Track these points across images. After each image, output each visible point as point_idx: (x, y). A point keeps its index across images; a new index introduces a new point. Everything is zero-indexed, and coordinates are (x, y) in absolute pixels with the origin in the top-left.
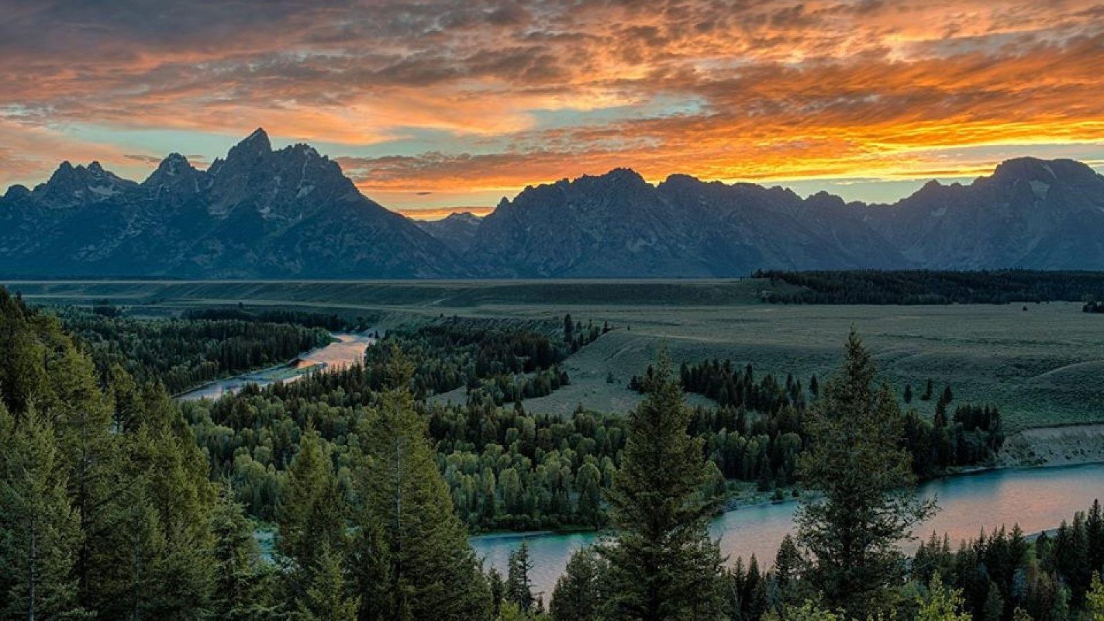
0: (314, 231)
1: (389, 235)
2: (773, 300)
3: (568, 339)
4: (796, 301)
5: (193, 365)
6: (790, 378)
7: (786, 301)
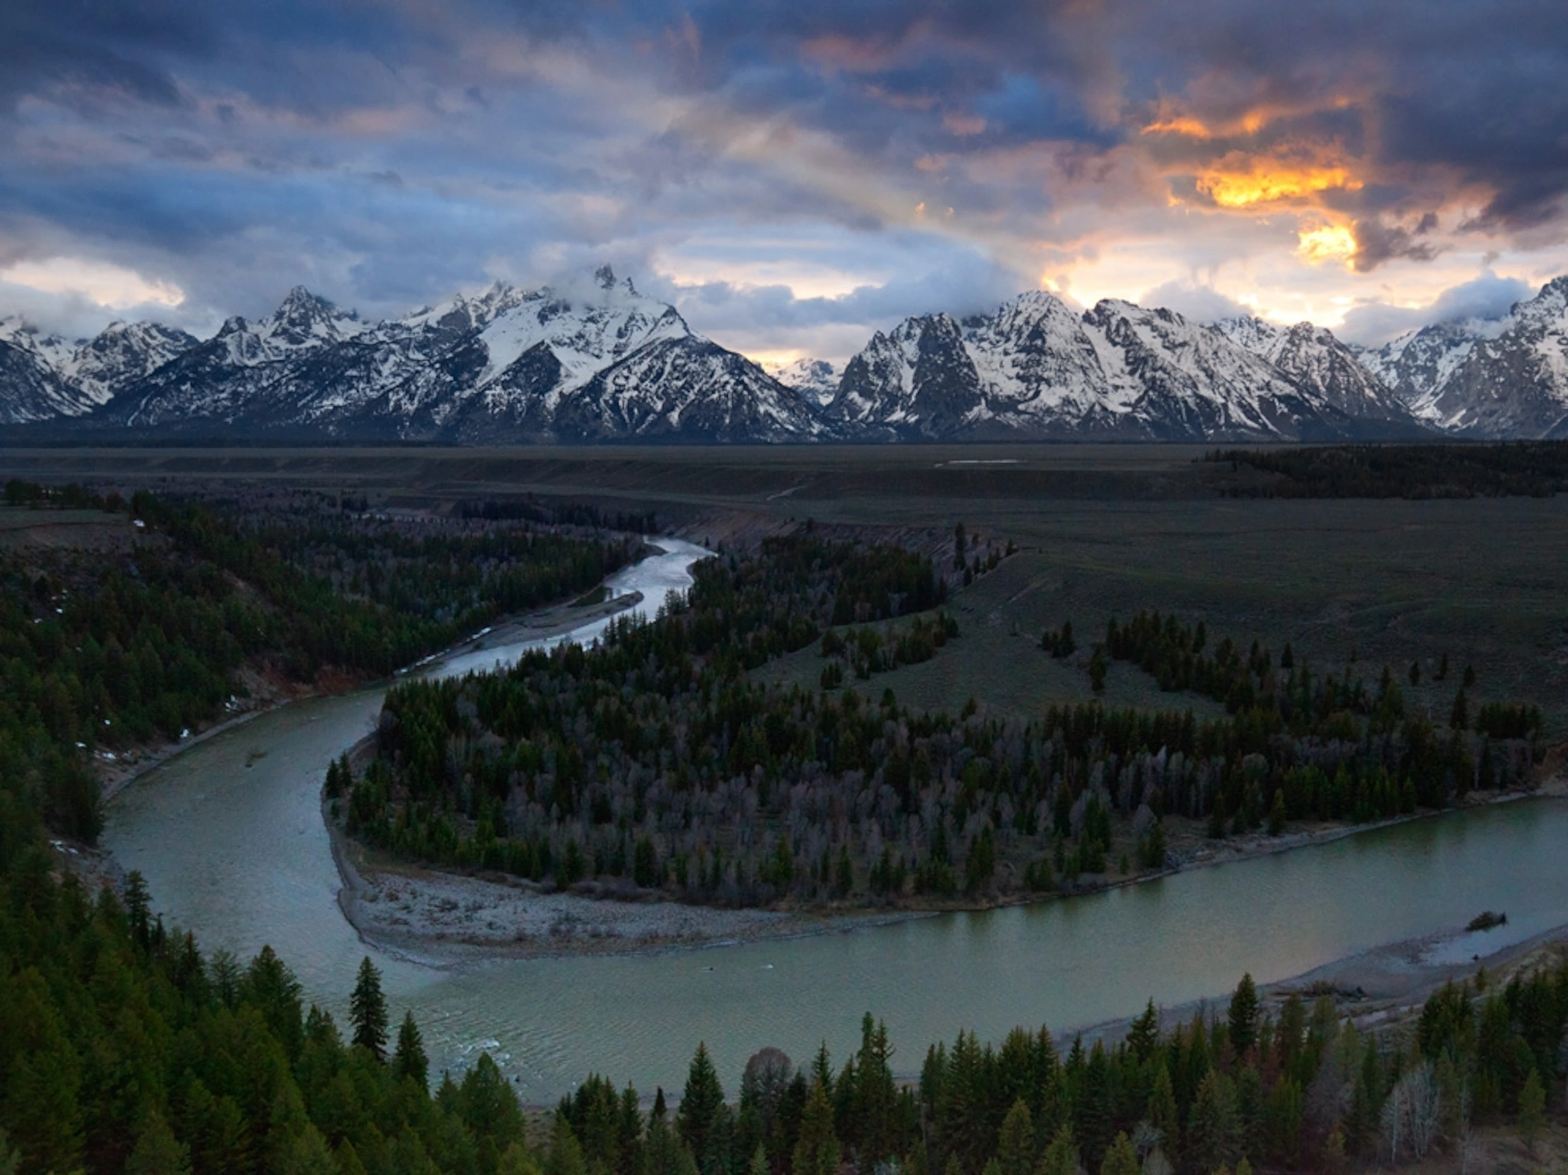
0: (627, 378)
1: (727, 383)
2: (1235, 494)
3: (959, 563)
4: (1268, 493)
5: (462, 606)
6: (1255, 647)
7: (1254, 494)
